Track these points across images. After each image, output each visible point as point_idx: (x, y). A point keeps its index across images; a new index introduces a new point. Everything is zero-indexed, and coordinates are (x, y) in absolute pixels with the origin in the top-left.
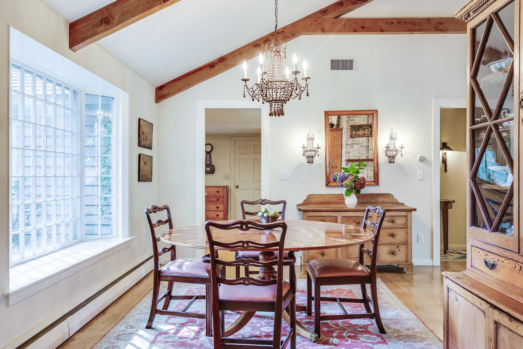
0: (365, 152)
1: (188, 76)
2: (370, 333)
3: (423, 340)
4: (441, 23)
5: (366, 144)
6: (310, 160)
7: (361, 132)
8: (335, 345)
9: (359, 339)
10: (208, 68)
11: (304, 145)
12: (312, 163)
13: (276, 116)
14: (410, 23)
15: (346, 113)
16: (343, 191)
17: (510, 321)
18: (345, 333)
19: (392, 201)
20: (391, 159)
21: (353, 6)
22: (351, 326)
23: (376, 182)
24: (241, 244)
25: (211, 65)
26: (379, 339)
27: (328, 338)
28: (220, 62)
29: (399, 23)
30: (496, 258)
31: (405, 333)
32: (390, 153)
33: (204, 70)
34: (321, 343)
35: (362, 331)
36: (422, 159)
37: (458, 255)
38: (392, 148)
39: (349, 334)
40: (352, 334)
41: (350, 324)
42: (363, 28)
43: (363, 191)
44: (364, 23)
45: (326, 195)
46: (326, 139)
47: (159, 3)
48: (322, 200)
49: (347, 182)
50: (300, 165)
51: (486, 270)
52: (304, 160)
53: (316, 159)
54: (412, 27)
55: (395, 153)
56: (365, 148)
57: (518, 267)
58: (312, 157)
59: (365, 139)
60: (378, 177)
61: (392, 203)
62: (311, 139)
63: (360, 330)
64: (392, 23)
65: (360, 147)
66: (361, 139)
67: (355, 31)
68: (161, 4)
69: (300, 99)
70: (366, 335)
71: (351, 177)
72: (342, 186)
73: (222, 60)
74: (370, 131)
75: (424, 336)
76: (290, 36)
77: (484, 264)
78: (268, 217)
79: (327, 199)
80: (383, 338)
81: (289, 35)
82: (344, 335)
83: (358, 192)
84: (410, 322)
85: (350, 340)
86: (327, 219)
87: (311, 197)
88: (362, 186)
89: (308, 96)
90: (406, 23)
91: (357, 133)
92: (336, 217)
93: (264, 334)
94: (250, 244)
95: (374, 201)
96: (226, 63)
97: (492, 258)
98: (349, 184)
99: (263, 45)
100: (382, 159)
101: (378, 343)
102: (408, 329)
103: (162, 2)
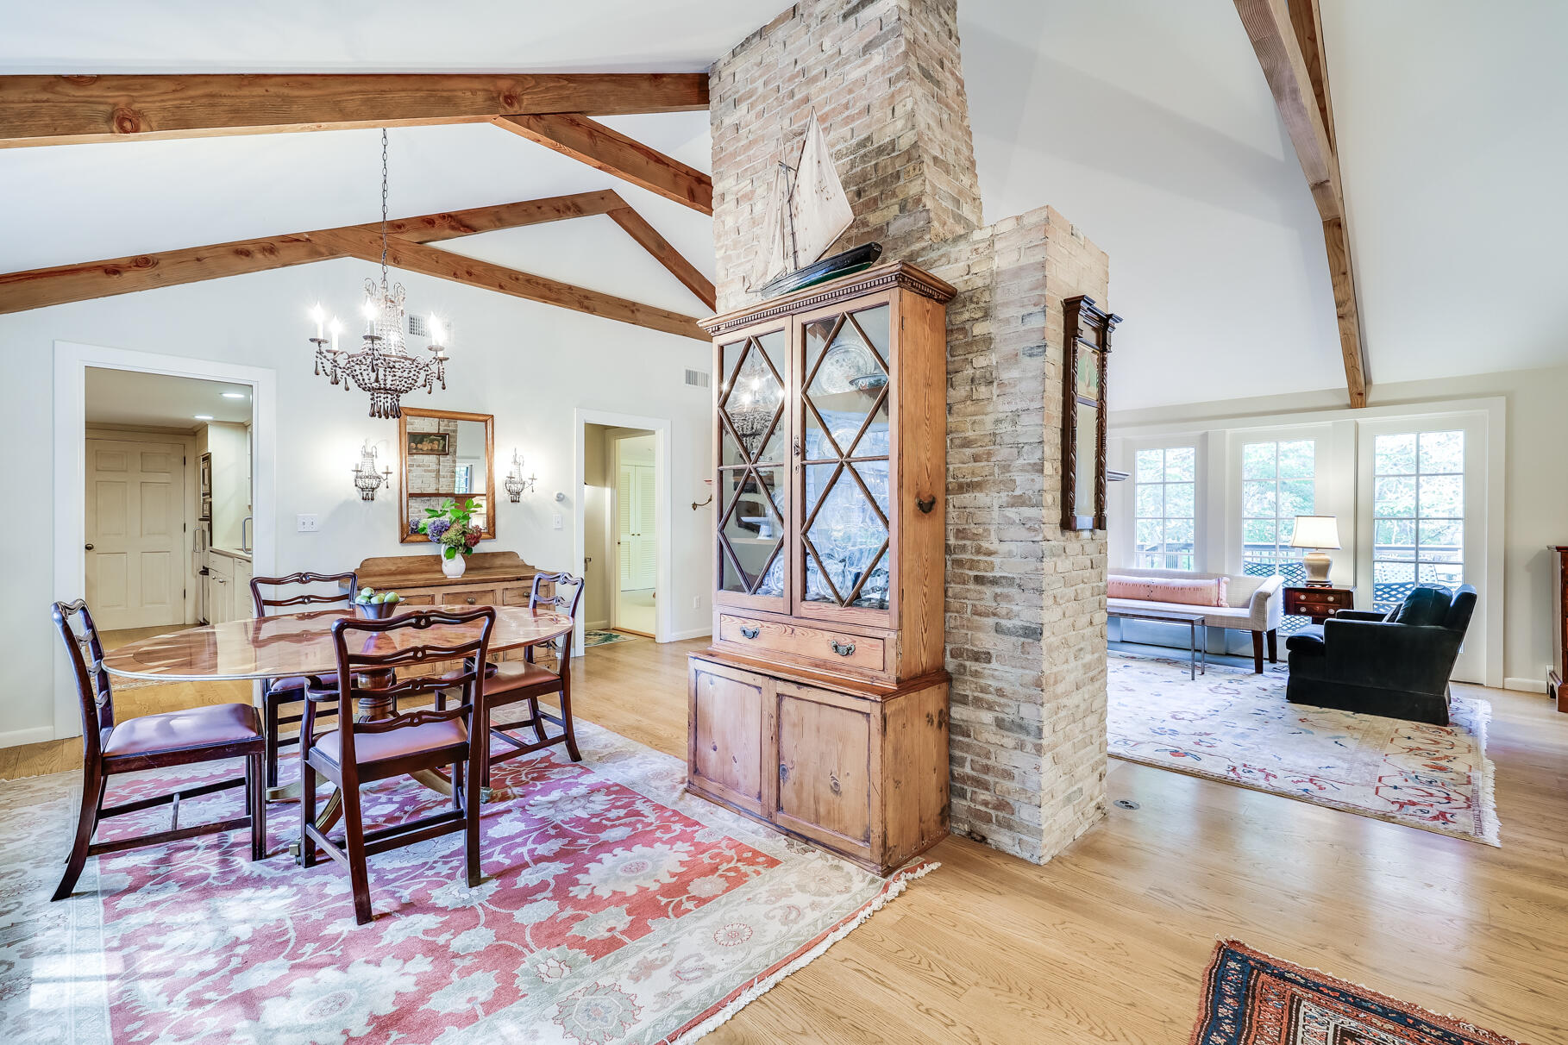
0: (433, 481)
1: (29, 279)
2: (558, 765)
3: (633, 754)
4: (587, 298)
5: (434, 467)
6: (368, 494)
7: (426, 446)
8: (522, 796)
9: (549, 778)
10: (99, 273)
11: (357, 466)
12: (372, 499)
13: (380, 417)
14: (544, 285)
15: (440, 414)
16: (442, 549)
17: (799, 688)
18: (523, 776)
19: (516, 563)
20: (515, 498)
21: (452, 232)
22: (523, 764)
23: (492, 533)
24: (411, 654)
25: (112, 269)
26: (577, 770)
27: (503, 790)
28: (137, 266)
29: (528, 281)
30: (758, 624)
31: (606, 752)
32: (514, 488)
33: (84, 275)
34: (497, 800)
35: (546, 767)
36: (560, 498)
37: (597, 638)
38: (517, 479)
39: (530, 776)
40: (535, 775)
41: (520, 762)
42: (469, 274)
43: (477, 549)
44: (472, 267)
45: (401, 558)
46: (401, 457)
47: (105, 127)
48: (393, 568)
49: (451, 534)
50: (347, 505)
51: (745, 640)
52: (356, 495)
53: (380, 493)
54: (547, 293)
55: (520, 486)
56: (434, 474)
57: (789, 631)
58: (373, 489)
59: (433, 458)
60: (494, 525)
61: (517, 567)
62: (369, 455)
63: (543, 765)
64: (517, 279)
65: (425, 471)
66: (426, 458)
67: (455, 276)
68: (112, 132)
69: (430, 393)
70: (556, 770)
71: (456, 526)
72: (439, 541)
73: (143, 262)
74: (441, 445)
75: (632, 750)
76: (327, 253)
77: (742, 634)
78: (383, 604)
79: (403, 566)
80: (582, 768)
81: (323, 250)
82: (524, 778)
83: (467, 549)
84: (601, 737)
85: (538, 783)
86: (414, 600)
87: (370, 562)
88: (476, 540)
89: (444, 388)
90: (537, 283)
91: (419, 446)
92: (433, 597)
93: (381, 820)
94: (428, 652)
95: (487, 565)
96: (157, 272)
97: (751, 626)
98: (454, 538)
99: (260, 256)
100: (501, 495)
101: (579, 775)
102: (606, 746)
103: (115, 129)
